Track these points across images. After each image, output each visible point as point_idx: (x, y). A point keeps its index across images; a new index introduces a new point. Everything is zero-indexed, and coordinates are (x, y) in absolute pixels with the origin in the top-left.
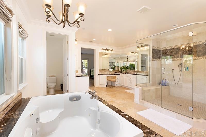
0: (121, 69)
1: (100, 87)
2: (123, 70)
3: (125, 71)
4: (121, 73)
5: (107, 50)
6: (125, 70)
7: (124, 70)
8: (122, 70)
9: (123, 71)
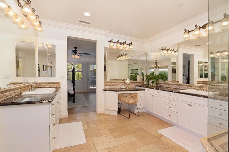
0: (147, 79)
1: (105, 113)
2: (151, 81)
3: (155, 84)
4: (148, 86)
5: (121, 44)
6: (155, 82)
7: (153, 82)
8: (148, 82)
9: (151, 83)
